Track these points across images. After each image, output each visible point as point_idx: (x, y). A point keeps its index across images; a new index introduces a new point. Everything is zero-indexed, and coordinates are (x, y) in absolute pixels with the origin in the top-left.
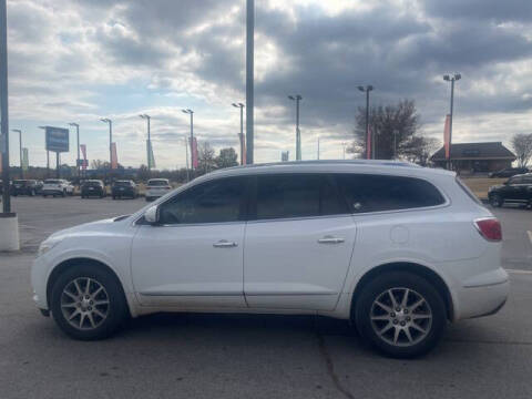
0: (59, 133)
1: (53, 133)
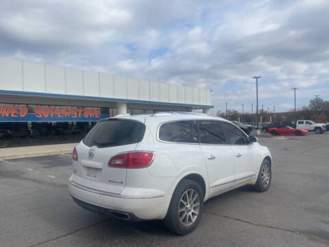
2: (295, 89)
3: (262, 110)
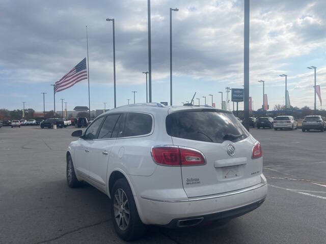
0: (239, 92)
1: (235, 92)
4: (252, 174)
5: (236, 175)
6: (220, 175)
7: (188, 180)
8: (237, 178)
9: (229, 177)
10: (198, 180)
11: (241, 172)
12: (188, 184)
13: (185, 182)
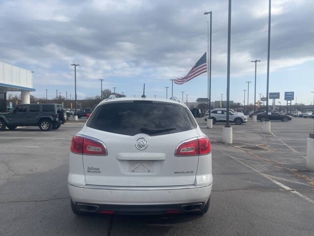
2: (102, 80)
3: (60, 96)
4: (176, 173)
5: (149, 171)
6: (125, 168)
7: (89, 168)
8: (149, 174)
9: (137, 172)
10: (99, 169)
11: (156, 168)
12: (88, 172)
13: (86, 170)
